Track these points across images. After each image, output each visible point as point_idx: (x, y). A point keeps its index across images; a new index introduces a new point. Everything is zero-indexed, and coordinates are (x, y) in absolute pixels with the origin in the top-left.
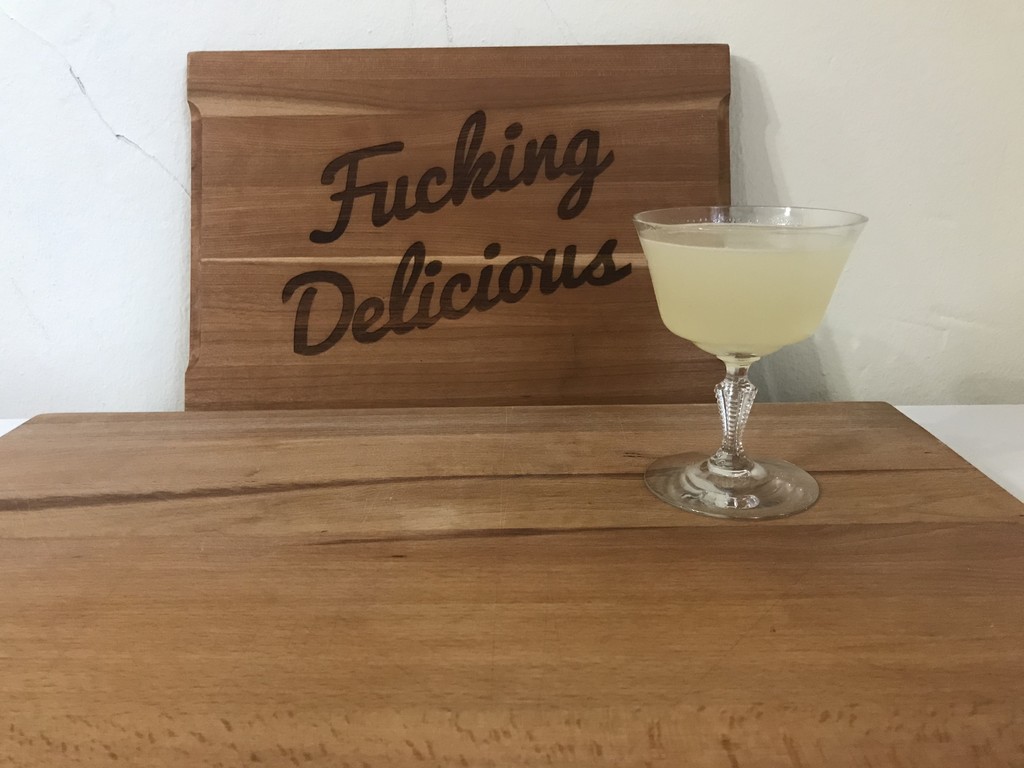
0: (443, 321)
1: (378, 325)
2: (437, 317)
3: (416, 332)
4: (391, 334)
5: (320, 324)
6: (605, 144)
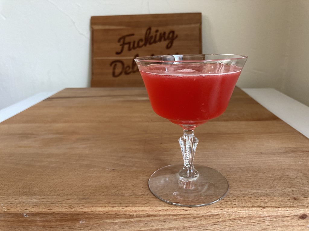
1: (129, 71)
5: (118, 71)
6: (176, 33)
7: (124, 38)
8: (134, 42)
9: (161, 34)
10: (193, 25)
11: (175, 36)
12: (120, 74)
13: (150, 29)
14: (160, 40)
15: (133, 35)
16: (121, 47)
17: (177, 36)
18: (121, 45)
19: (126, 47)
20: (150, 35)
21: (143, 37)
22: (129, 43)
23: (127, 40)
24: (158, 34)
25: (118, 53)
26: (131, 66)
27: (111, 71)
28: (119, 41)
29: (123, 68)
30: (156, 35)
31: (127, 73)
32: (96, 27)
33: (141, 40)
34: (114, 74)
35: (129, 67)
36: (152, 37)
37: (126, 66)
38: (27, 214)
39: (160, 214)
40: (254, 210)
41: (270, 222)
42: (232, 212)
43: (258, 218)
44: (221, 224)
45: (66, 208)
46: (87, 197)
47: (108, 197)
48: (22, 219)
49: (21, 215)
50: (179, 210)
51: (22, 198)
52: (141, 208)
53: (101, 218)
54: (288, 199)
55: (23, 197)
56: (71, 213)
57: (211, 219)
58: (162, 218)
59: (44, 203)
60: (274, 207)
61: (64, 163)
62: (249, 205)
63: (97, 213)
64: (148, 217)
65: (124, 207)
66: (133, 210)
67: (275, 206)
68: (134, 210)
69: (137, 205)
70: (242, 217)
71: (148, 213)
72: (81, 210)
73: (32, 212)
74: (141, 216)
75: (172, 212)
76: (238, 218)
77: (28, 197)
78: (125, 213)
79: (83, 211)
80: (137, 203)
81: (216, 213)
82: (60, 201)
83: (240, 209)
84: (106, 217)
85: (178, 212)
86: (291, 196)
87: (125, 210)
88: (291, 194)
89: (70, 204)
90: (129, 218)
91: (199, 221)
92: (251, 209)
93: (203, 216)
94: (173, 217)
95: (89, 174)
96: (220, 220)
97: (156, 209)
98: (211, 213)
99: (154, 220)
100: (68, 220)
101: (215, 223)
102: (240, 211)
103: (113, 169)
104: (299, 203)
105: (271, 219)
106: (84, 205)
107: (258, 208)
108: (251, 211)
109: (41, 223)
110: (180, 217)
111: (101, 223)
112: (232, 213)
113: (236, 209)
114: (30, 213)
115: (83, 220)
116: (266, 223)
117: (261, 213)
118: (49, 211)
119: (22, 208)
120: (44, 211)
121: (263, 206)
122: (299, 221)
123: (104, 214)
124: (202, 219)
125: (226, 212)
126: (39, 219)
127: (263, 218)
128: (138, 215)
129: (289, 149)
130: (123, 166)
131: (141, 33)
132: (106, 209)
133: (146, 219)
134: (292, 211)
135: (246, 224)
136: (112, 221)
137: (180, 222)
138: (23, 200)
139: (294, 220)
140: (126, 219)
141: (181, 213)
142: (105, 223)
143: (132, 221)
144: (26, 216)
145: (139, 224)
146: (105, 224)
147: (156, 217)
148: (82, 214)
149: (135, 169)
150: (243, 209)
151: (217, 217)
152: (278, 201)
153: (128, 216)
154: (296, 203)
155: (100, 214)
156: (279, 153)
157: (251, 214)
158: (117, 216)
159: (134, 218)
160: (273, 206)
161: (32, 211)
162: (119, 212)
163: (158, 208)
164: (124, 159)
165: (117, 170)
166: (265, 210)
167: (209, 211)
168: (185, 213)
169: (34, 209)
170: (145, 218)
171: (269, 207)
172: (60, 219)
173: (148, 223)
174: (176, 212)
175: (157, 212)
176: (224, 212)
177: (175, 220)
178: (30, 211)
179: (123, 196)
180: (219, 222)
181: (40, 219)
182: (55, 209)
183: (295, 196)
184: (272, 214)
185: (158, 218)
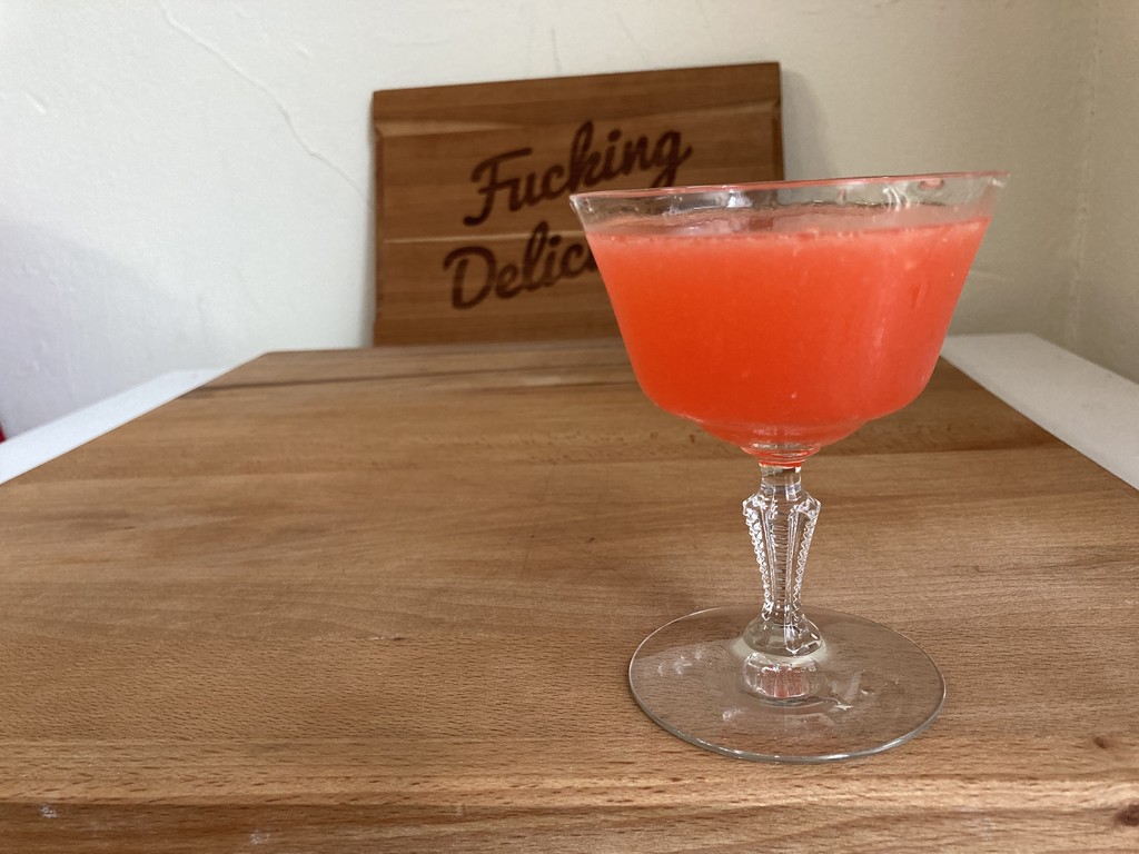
0: (563, 281)
1: (513, 285)
2: (558, 278)
3: (543, 290)
4: (524, 292)
5: (472, 286)
6: (685, 141)
7: (492, 163)
8: (531, 179)
9: (629, 145)
10: (750, 109)
11: (682, 150)
12: (483, 294)
13: (588, 128)
14: (626, 167)
15: (526, 151)
16: (484, 196)
17: (689, 151)
18: (482, 191)
19: (502, 196)
20: (590, 152)
21: (564, 159)
22: (513, 183)
23: (506, 170)
24: (620, 146)
25: (470, 221)
26: (520, 265)
27: (448, 286)
28: (476, 176)
29: (491, 274)
30: (611, 151)
31: (505, 294)
32: (393, 130)
33: (558, 170)
34: (457, 299)
35: (512, 268)
36: (595, 158)
37: (500, 266)
38: (52, 806)
39: (557, 804)
40: (933, 790)
41: (996, 839)
42: (843, 797)
43: (946, 822)
44: (798, 845)
45: (199, 782)
46: (285, 741)
47: (364, 741)
48: (36, 827)
49: (29, 810)
50: (631, 789)
51: (43, 748)
52: (484, 784)
53: (332, 824)
54: (1074, 743)
55: (48, 742)
56: (218, 802)
57: (758, 827)
58: (566, 822)
59: (118, 765)
60: (1010, 777)
61: (217, 616)
62: (912, 769)
63: (316, 801)
64: (510, 820)
65: (417, 780)
66: (453, 789)
67: (1015, 771)
68: (458, 789)
69: (470, 771)
70: (883, 818)
71: (508, 800)
72: (257, 791)
73: (73, 801)
74: (485, 812)
75: (606, 797)
76: (865, 823)
77: (64, 744)
78: (422, 802)
79: (263, 793)
80: (471, 762)
81: (779, 803)
82: (177, 756)
83: (874, 783)
84: (351, 818)
85: (627, 797)
86: (1085, 733)
87: (422, 790)
88: (1084, 723)
89: (216, 771)
90: (439, 823)
91: (713, 834)
92: (918, 783)
93: (727, 814)
94: (609, 818)
95: (304, 658)
96: (796, 830)
97: (541, 786)
98: (757, 800)
99: (536, 829)
100: (207, 832)
101: (776, 840)
102: (874, 794)
103: (397, 635)
104: (1118, 759)
105: (1002, 827)
106: (268, 770)
107: (947, 781)
108: (919, 793)
109: (107, 844)
110: (634, 816)
111: (329, 841)
112: (842, 801)
113: (855, 786)
114: (65, 802)
115: (265, 832)
116: (981, 839)
117: (960, 801)
118: (133, 795)
119: (34, 785)
120: (116, 796)
121: (968, 772)
122: (1116, 833)
123: (343, 808)
124: (724, 825)
125: (818, 795)
126: (96, 829)
127: (968, 823)
128: (473, 811)
129: (1088, 551)
130: (437, 623)
131: (556, 146)
132: (350, 788)
133: (503, 824)
134: (1086, 793)
135: (898, 844)
136: (374, 834)
137: (635, 837)
138: (43, 754)
139: (1094, 831)
140: (427, 826)
141: (639, 802)
142: (348, 841)
143: (448, 836)
144: (49, 814)
145: (478, 845)
146: (345, 846)
147: (541, 819)
148: (259, 808)
149: (481, 635)
150: (885, 785)
151: (780, 817)
152: (1031, 755)
153: (433, 813)
154: (1105, 760)
155: (326, 807)
156: (1049, 569)
157: (920, 803)
158: (392, 815)
159: (455, 822)
160: (1008, 770)
161: (72, 798)
162: (398, 798)
163: (549, 783)
164: (444, 599)
165: (410, 640)
166: (973, 788)
167: (750, 791)
168: (655, 800)
169: (80, 787)
170: (498, 822)
171: (990, 776)
172: (176, 826)
173: (512, 841)
174: (620, 798)
175: (546, 799)
176: (810, 799)
177: (618, 830)
178: (63, 796)
179: (422, 735)
180: (791, 837)
181: (103, 828)
182: (156, 790)
183: (1103, 732)
184: (1002, 804)
185: (549, 821)
